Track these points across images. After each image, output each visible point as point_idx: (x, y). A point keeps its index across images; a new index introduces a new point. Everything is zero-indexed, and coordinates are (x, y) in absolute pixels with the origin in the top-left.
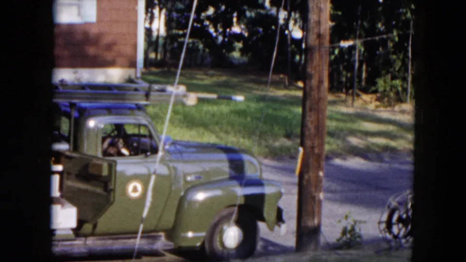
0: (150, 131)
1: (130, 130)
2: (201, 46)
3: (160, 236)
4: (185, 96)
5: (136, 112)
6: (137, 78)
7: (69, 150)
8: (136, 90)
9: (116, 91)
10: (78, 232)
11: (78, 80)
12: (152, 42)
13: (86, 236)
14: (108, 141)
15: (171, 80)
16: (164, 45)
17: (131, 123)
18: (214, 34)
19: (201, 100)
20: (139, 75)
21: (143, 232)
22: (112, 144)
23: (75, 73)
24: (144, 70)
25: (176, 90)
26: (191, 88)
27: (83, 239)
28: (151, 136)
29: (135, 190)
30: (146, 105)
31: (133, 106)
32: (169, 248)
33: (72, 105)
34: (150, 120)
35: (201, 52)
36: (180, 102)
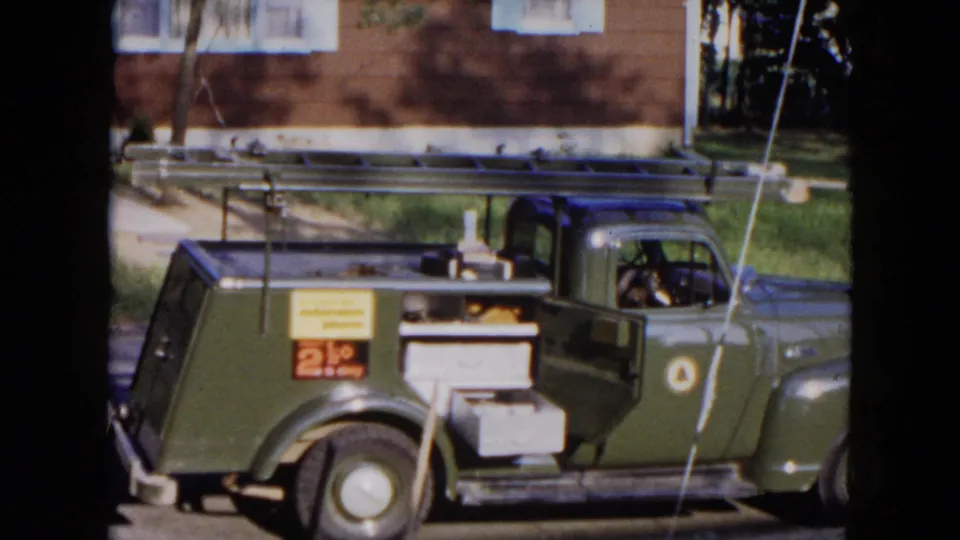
0: (713, 257)
1: (672, 254)
2: (812, 82)
3: (729, 471)
4: (783, 184)
5: (686, 216)
6: (684, 146)
7: (551, 294)
8: (687, 171)
9: (645, 174)
10: (566, 460)
11: (568, 150)
12: (714, 75)
13: (582, 469)
14: (629, 276)
15: (754, 151)
16: (739, 80)
17: (675, 237)
18: (839, 58)
19: (815, 193)
20: (689, 142)
21: (697, 462)
22: (637, 282)
23: (560, 136)
24: (698, 132)
25: (767, 171)
26: (796, 169)
27: (577, 474)
28: (715, 266)
29: (682, 375)
30: (707, 203)
31: (681, 204)
32: (746, 494)
33: (559, 202)
34: (713, 232)
35: (813, 93)
36: (773, 196)
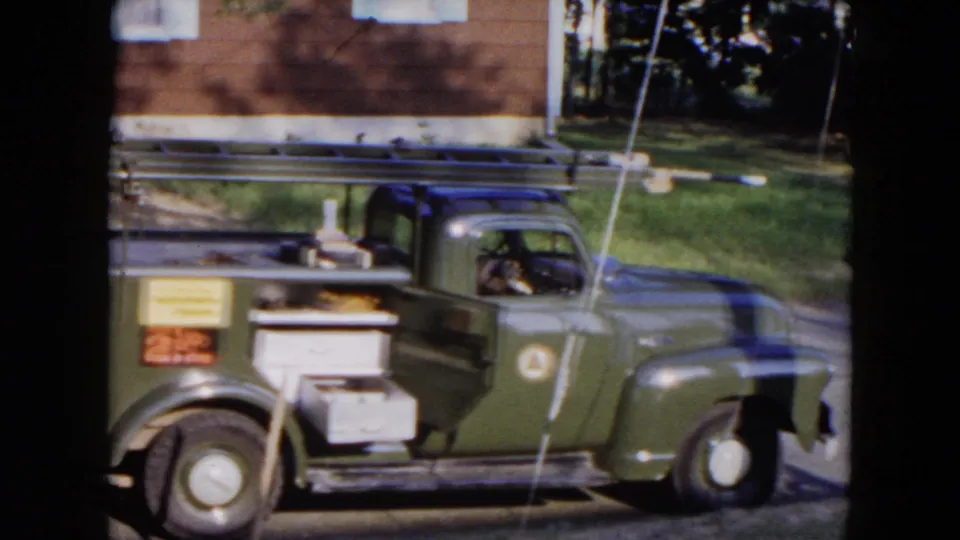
0: (574, 247)
1: (534, 244)
2: (677, 73)
3: (581, 460)
4: (646, 174)
5: (550, 207)
6: (548, 136)
7: (410, 284)
8: (549, 161)
9: (506, 164)
10: (416, 448)
11: (429, 138)
12: (578, 65)
13: (433, 456)
14: (490, 265)
15: (618, 142)
16: (603, 70)
17: (537, 228)
18: (705, 49)
19: (679, 183)
20: (552, 131)
21: (551, 450)
22: (497, 272)
23: (422, 125)
24: (562, 121)
25: (630, 161)
26: (659, 159)
27: (427, 462)
28: (575, 257)
29: (534, 364)
30: (568, 193)
31: (541, 194)
32: (599, 483)
33: (420, 191)
34: (574, 221)
35: (678, 84)
36: (636, 187)
